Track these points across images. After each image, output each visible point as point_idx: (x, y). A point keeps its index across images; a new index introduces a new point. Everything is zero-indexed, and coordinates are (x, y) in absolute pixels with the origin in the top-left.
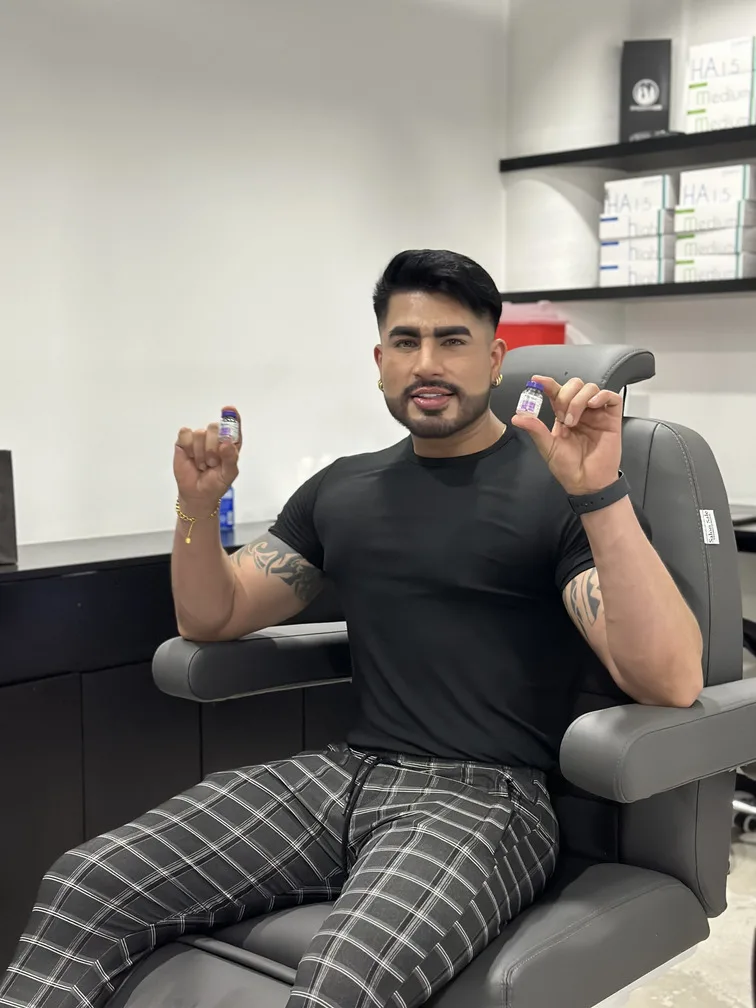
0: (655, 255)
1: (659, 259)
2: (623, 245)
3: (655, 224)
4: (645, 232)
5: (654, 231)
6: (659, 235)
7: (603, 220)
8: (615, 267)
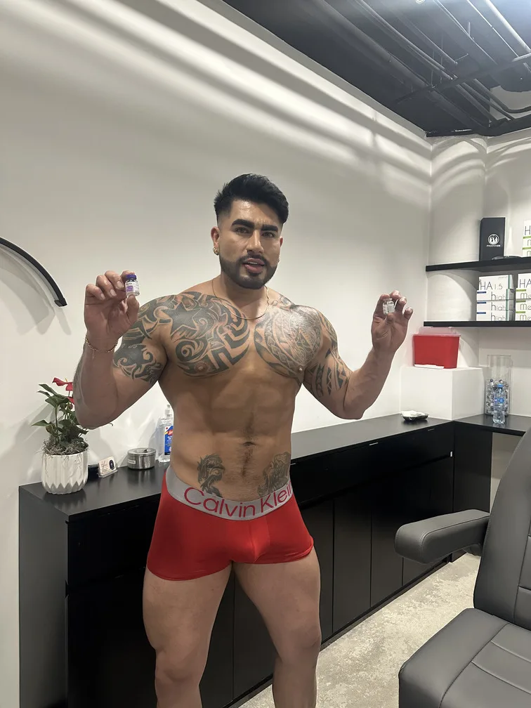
0: (504, 309)
1: (507, 310)
2: (489, 304)
3: (505, 295)
4: (500, 298)
5: (505, 298)
6: (507, 300)
7: (478, 293)
8: (485, 313)
